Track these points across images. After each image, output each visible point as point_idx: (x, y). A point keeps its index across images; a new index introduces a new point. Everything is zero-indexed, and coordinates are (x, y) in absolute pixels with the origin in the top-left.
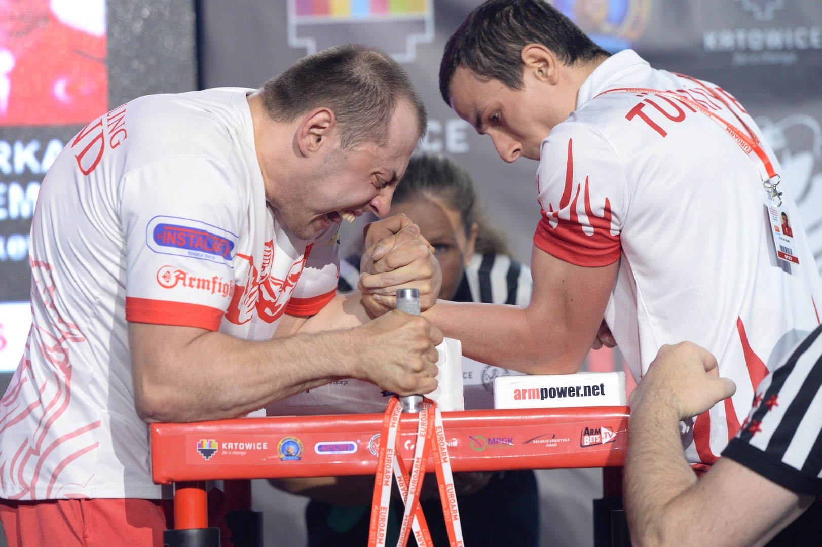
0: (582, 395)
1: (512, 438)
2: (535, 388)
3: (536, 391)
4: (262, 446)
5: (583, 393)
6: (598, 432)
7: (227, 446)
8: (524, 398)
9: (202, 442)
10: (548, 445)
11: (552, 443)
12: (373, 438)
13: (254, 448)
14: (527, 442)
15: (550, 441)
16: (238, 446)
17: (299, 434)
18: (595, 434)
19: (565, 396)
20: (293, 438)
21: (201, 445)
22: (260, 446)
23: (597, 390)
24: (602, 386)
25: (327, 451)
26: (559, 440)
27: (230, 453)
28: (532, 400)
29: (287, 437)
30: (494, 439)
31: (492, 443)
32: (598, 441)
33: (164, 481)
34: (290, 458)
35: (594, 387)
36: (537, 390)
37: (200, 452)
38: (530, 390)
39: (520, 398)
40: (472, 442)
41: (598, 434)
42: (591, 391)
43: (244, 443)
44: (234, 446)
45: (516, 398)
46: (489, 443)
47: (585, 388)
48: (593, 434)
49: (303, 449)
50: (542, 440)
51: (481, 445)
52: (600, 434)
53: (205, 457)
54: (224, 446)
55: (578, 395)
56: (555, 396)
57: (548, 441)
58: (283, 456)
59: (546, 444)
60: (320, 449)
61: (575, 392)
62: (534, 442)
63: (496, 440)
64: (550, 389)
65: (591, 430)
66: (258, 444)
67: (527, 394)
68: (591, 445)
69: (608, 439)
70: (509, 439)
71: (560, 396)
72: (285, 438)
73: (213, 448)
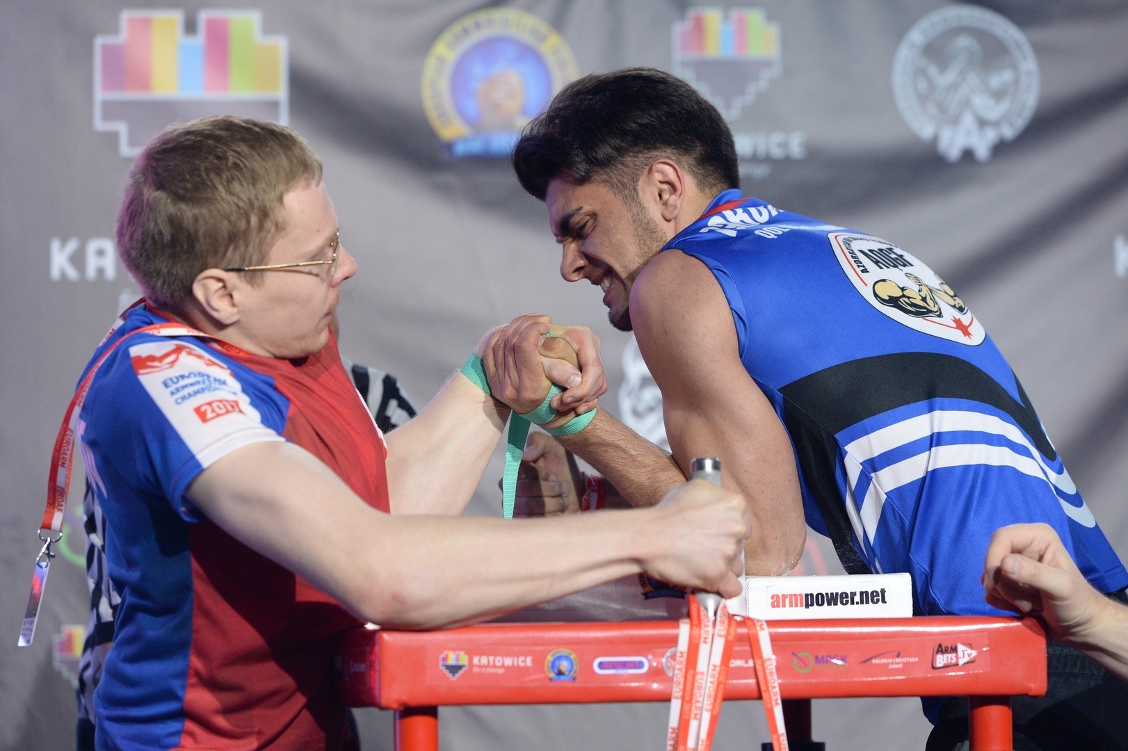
0: (857, 603)
1: (845, 657)
2: (798, 593)
3: (799, 597)
4: (525, 661)
5: (859, 600)
6: (954, 650)
7: (479, 660)
8: (784, 606)
9: (447, 655)
10: (891, 667)
11: (896, 663)
12: (668, 654)
13: (516, 663)
14: (865, 662)
15: (894, 661)
16: (494, 661)
17: (574, 647)
18: (950, 653)
19: (836, 604)
20: (565, 651)
21: (445, 659)
22: (522, 661)
23: (876, 597)
24: (883, 591)
25: (609, 668)
26: (905, 660)
27: (483, 670)
28: (794, 608)
29: (558, 650)
30: (823, 657)
31: (820, 662)
32: (954, 661)
33: (395, 706)
34: (562, 677)
35: (872, 592)
36: (801, 595)
37: (443, 669)
38: (791, 595)
39: (778, 606)
40: (795, 661)
41: (953, 652)
42: (870, 597)
43: (503, 656)
44: (489, 661)
45: (773, 606)
46: (816, 662)
47: (861, 593)
48: (948, 653)
49: (578, 666)
50: (884, 658)
51: (805, 665)
52: (957, 652)
53: (450, 675)
54: (476, 660)
55: (852, 603)
56: (823, 604)
57: (890, 661)
58: (552, 675)
59: (888, 664)
60: (601, 665)
61: (849, 599)
62: (874, 661)
63: (825, 658)
64: (818, 595)
65: (946, 647)
66: (522, 658)
67: (787, 601)
68: (946, 666)
69: (967, 659)
70: (841, 657)
71: (829, 604)
72: (555, 651)
73: (461, 663)
